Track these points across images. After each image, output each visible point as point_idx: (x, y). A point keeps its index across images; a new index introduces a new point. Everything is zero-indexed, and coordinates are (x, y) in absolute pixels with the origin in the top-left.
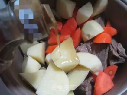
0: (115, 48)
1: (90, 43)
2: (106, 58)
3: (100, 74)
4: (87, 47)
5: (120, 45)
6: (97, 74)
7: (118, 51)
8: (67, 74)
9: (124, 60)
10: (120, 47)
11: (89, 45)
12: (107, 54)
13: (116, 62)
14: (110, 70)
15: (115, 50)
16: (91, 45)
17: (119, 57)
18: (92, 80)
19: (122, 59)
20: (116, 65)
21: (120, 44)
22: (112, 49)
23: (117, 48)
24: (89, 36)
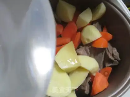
0: (111, 52)
1: (89, 47)
2: (103, 60)
3: (97, 75)
4: (86, 50)
5: (115, 49)
6: (94, 75)
7: (113, 55)
8: (68, 74)
9: (118, 63)
10: (115, 51)
11: (87, 48)
12: (103, 57)
13: (111, 65)
14: (106, 71)
15: (111, 54)
16: (90, 49)
17: (114, 60)
18: (90, 80)
19: (116, 62)
21: (114, 48)
22: (108, 53)
24: (88, 40)
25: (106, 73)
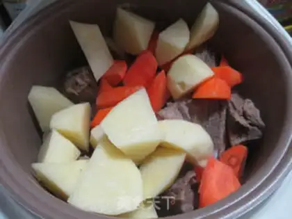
0: (239, 108)
1: (186, 101)
2: (222, 130)
4: (180, 110)
5: (249, 102)
7: (245, 115)
8: (139, 167)
9: (260, 133)
10: (250, 106)
11: (183, 105)
12: (224, 122)
13: (243, 139)
14: (232, 156)
15: (239, 112)
16: (187, 105)
17: (248, 126)
19: (255, 130)
20: (242, 143)
21: (248, 100)
22: (232, 111)
23: (243, 108)
24: (183, 85)
25: (234, 160)
